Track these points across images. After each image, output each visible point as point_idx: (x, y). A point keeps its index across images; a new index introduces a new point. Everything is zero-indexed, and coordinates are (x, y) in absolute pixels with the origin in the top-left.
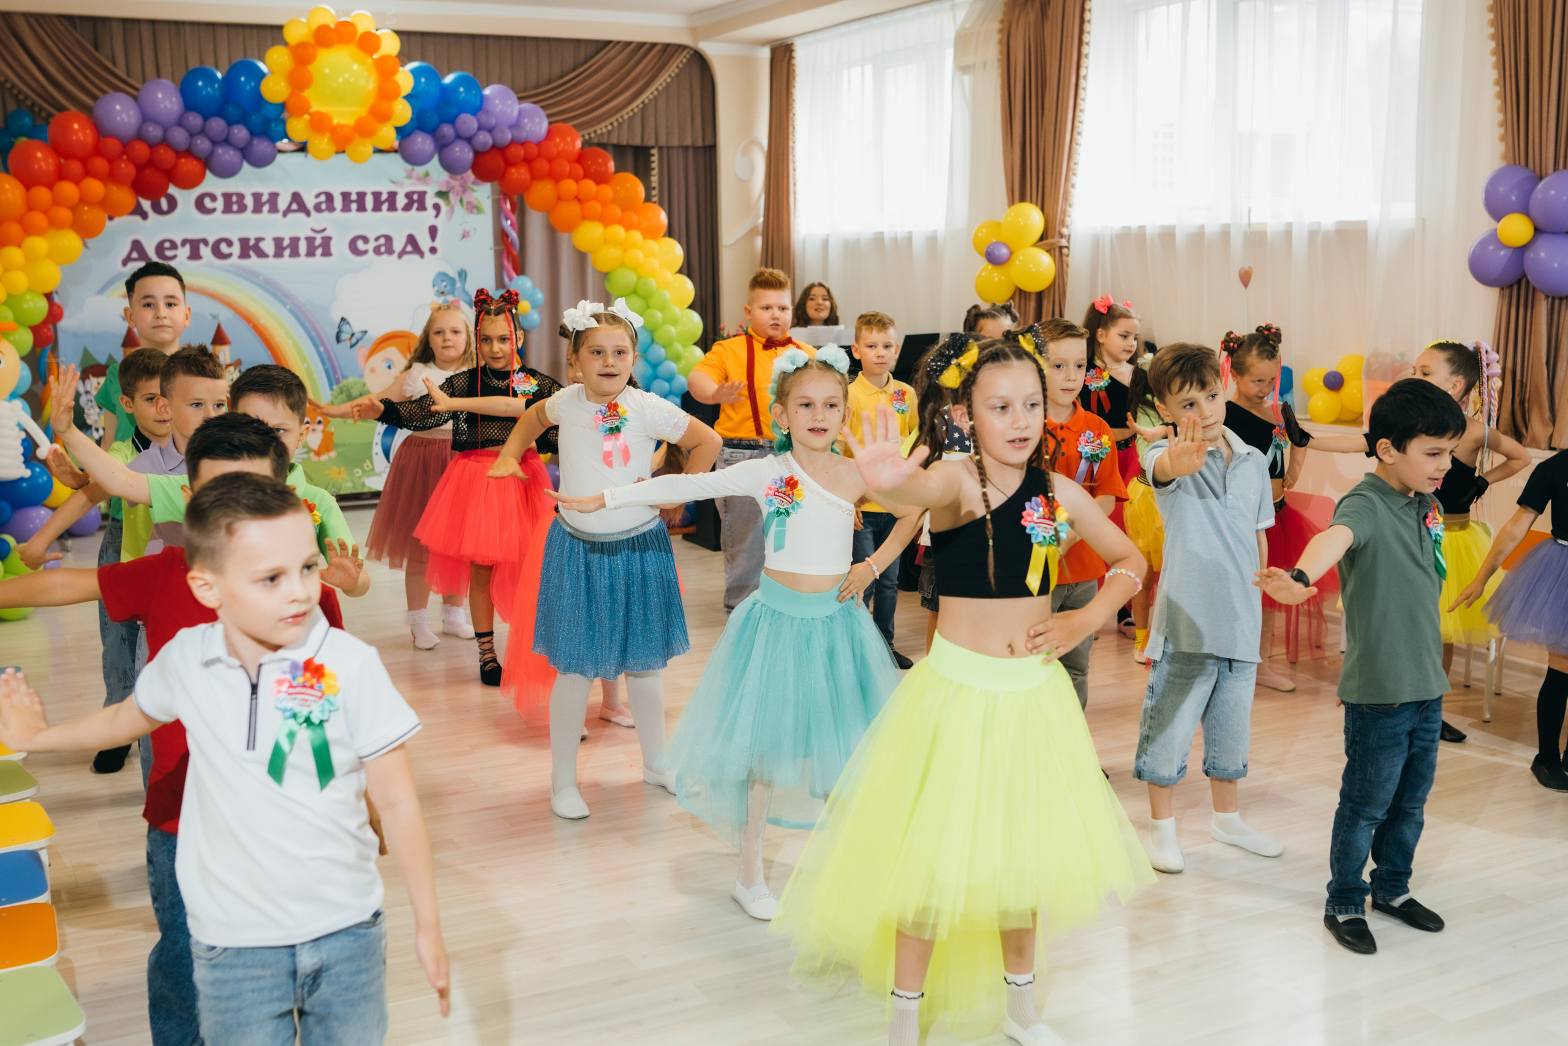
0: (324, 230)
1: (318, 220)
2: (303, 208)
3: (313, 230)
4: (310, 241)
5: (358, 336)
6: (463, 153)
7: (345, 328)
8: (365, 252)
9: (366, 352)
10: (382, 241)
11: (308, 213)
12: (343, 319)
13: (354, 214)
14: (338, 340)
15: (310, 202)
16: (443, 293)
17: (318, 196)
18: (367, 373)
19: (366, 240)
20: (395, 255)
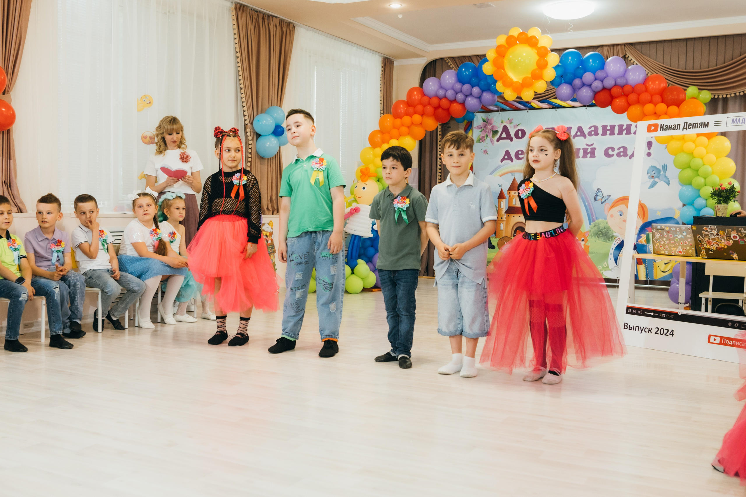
0: (592, 145)
1: (590, 140)
2: (583, 135)
3: (587, 145)
4: (585, 150)
5: (605, 198)
6: (586, 93)
7: (600, 194)
8: (613, 155)
9: (609, 206)
10: (622, 150)
11: (585, 137)
12: (598, 189)
13: (608, 137)
14: (595, 199)
15: (586, 131)
16: (653, 177)
17: (590, 128)
18: (609, 217)
19: (613, 149)
20: (628, 157)
